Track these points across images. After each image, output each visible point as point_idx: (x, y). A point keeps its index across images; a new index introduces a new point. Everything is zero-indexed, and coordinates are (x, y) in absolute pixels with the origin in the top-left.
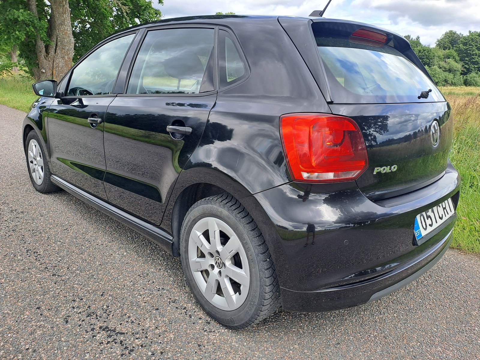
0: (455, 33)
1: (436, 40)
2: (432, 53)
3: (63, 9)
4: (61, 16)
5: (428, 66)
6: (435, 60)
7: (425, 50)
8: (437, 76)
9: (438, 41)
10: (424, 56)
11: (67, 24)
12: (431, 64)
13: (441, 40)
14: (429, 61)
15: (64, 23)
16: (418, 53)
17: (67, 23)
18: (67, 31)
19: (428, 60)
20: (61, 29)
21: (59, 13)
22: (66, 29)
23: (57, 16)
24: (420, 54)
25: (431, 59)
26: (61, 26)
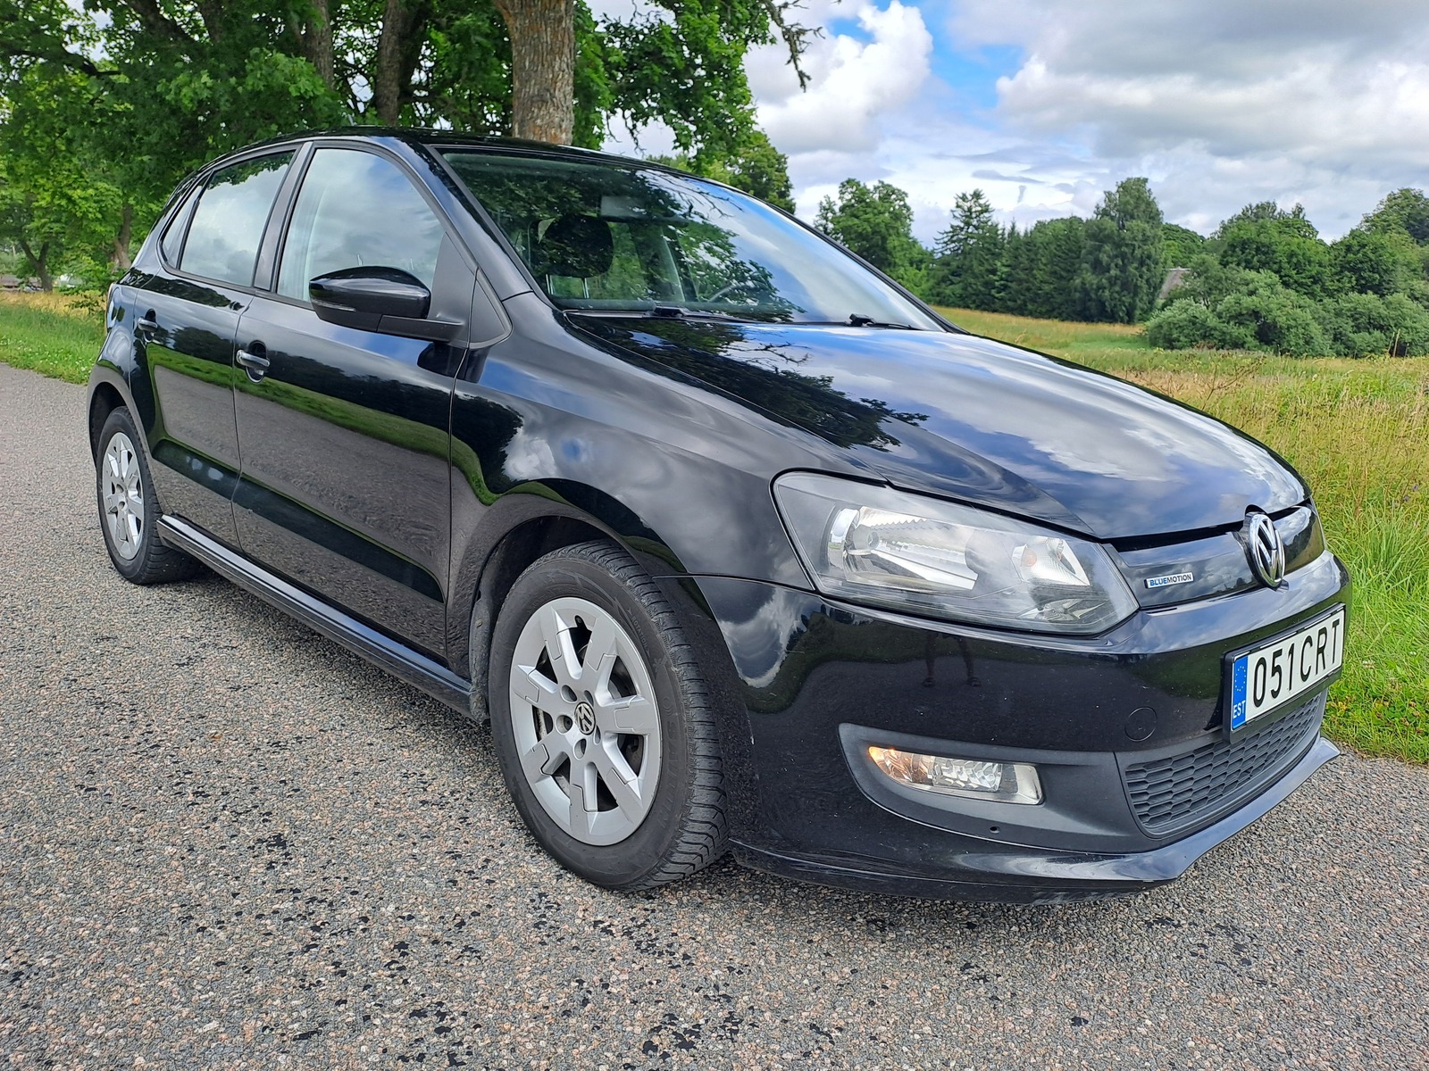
0: (1418, 198)
1: (1362, 218)
2: (1388, 255)
3: (555, 33)
4: (543, 65)
5: (1375, 293)
6: (1400, 274)
7: (1364, 246)
8: (1409, 323)
9: (1367, 221)
10: (1361, 262)
11: (563, 99)
12: (1387, 286)
13: (1377, 216)
14: (1381, 277)
15: (552, 96)
16: (1343, 254)
17: (562, 95)
18: (558, 133)
19: (1377, 276)
20: (539, 121)
21: (536, 52)
22: (557, 120)
23: (527, 64)
24: (1351, 256)
25: (1386, 271)
26: (540, 109)
